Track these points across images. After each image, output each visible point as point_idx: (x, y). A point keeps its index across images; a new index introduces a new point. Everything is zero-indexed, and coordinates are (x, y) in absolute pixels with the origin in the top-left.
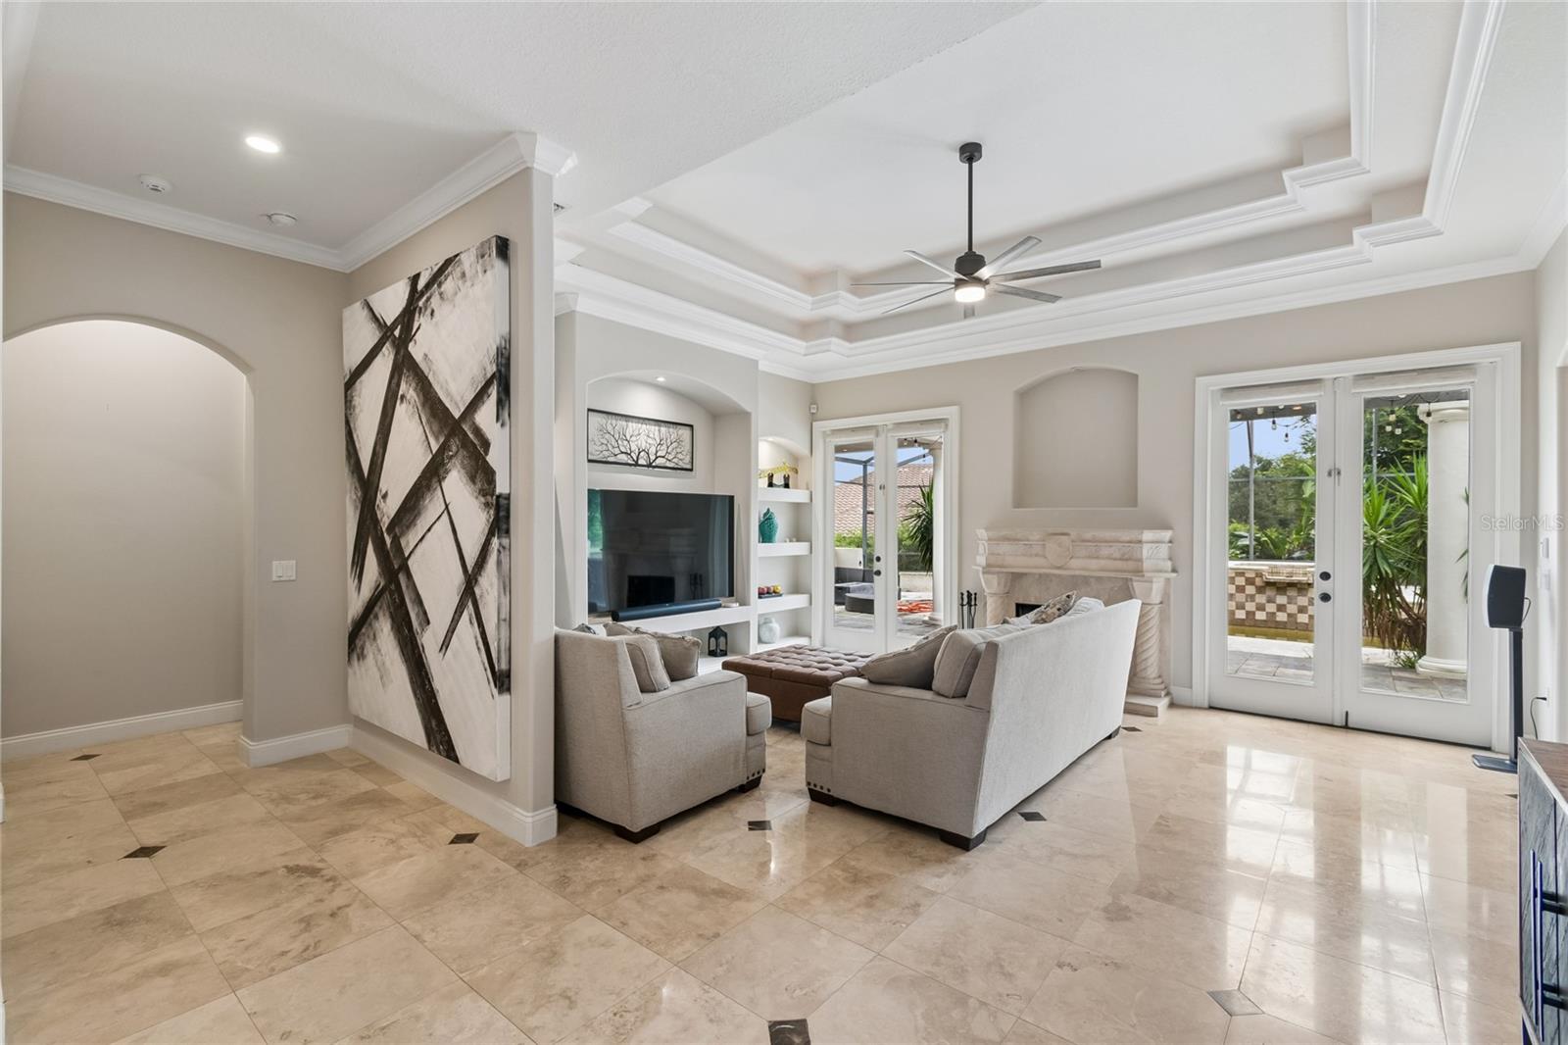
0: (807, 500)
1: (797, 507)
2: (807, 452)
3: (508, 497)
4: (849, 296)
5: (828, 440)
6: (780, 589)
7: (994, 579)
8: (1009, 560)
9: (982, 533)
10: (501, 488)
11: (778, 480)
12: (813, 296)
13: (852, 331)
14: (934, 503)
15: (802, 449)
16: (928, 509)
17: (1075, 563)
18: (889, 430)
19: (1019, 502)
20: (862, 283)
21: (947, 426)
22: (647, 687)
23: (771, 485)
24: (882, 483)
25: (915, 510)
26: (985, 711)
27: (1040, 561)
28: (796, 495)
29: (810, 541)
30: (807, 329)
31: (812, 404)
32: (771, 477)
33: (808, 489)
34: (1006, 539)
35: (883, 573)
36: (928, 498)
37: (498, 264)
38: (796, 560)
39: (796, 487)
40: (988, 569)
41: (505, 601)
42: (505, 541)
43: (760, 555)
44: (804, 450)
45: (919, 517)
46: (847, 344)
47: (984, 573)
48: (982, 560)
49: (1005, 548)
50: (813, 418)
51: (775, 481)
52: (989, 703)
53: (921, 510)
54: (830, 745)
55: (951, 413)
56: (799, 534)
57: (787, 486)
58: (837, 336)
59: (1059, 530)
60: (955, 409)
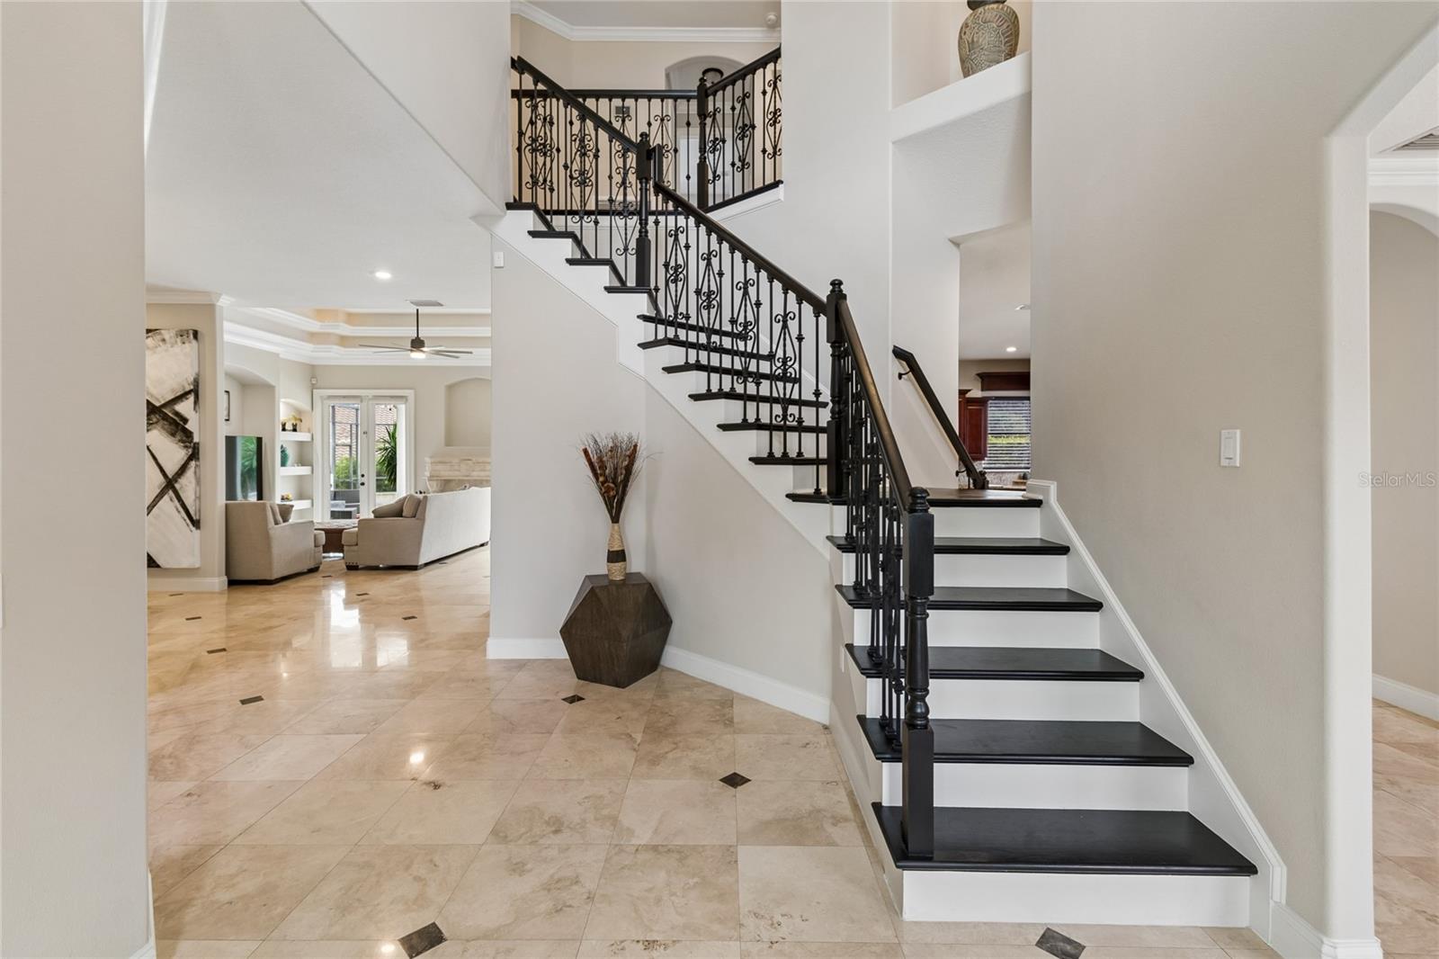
0: (309, 439)
1: (301, 444)
2: (309, 408)
3: (198, 444)
4: (346, 326)
5: (325, 402)
6: (290, 496)
7: (434, 484)
8: (443, 473)
9: (428, 460)
10: (196, 439)
11: (289, 427)
12: (321, 321)
13: (344, 341)
14: (397, 440)
15: (305, 406)
16: (392, 444)
17: (475, 473)
18: (370, 399)
19: (449, 443)
20: (352, 318)
21: (407, 400)
22: (276, 523)
23: (284, 429)
24: (365, 430)
25: (382, 446)
26: (423, 520)
27: (457, 473)
28: (301, 436)
29: (312, 466)
30: (312, 337)
31: (313, 378)
32: (284, 425)
33: (309, 431)
34: (440, 462)
35: (366, 484)
36: (393, 436)
37: (194, 342)
38: (300, 478)
39: (300, 431)
40: (431, 478)
41: (198, 489)
42: (198, 463)
43: (282, 474)
44: (307, 407)
45: (386, 449)
46: (342, 349)
47: (429, 480)
48: (428, 474)
49: (440, 467)
50: (313, 387)
51: (287, 428)
52: (424, 517)
53: (387, 445)
54: (357, 545)
55: (409, 393)
56: (303, 461)
57: (295, 430)
58: (336, 344)
59: (467, 458)
60: (412, 391)
